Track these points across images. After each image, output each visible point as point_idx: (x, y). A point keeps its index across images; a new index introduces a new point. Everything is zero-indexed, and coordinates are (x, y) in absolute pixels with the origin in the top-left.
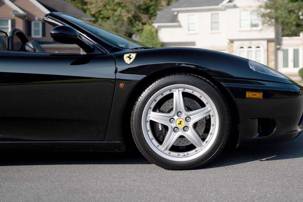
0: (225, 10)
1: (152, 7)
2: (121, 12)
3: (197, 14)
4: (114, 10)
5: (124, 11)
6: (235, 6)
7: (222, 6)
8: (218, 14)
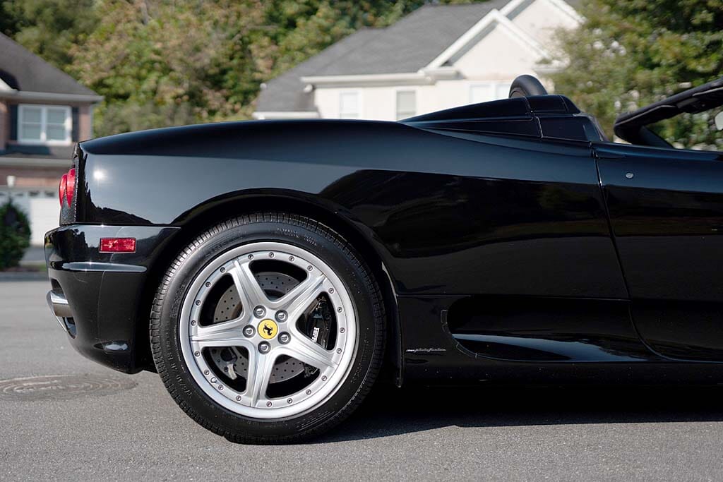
0: (433, 83)
1: (231, 73)
2: (157, 82)
3: (361, 92)
4: (140, 78)
5: (165, 79)
6: (458, 76)
7: (427, 74)
8: (413, 92)
